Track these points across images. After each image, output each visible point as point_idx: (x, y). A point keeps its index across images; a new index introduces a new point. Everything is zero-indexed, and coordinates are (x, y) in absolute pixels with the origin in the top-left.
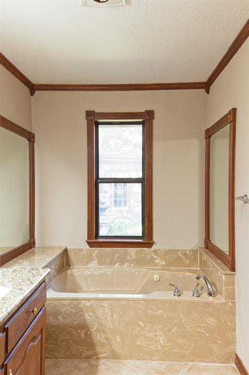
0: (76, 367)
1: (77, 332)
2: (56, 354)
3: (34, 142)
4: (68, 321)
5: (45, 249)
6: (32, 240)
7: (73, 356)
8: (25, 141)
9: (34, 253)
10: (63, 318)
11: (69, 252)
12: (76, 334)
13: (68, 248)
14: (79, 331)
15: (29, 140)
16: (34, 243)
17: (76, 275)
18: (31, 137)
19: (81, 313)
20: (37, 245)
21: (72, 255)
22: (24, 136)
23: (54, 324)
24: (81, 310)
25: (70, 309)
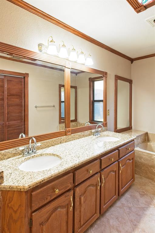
0: (150, 182)
1: (151, 168)
2: (141, 174)
3: (132, 84)
4: (146, 162)
5: (136, 131)
6: (131, 126)
7: (148, 178)
8: (128, 84)
9: (132, 132)
10: (144, 160)
11: (149, 134)
12: (150, 169)
13: (148, 132)
14: (152, 168)
15: (129, 83)
16: (132, 127)
17: (152, 146)
18: (130, 82)
19: (153, 161)
20: (133, 129)
21: (150, 136)
22: (127, 82)
23: (140, 162)
24: (153, 159)
25: (147, 157)
